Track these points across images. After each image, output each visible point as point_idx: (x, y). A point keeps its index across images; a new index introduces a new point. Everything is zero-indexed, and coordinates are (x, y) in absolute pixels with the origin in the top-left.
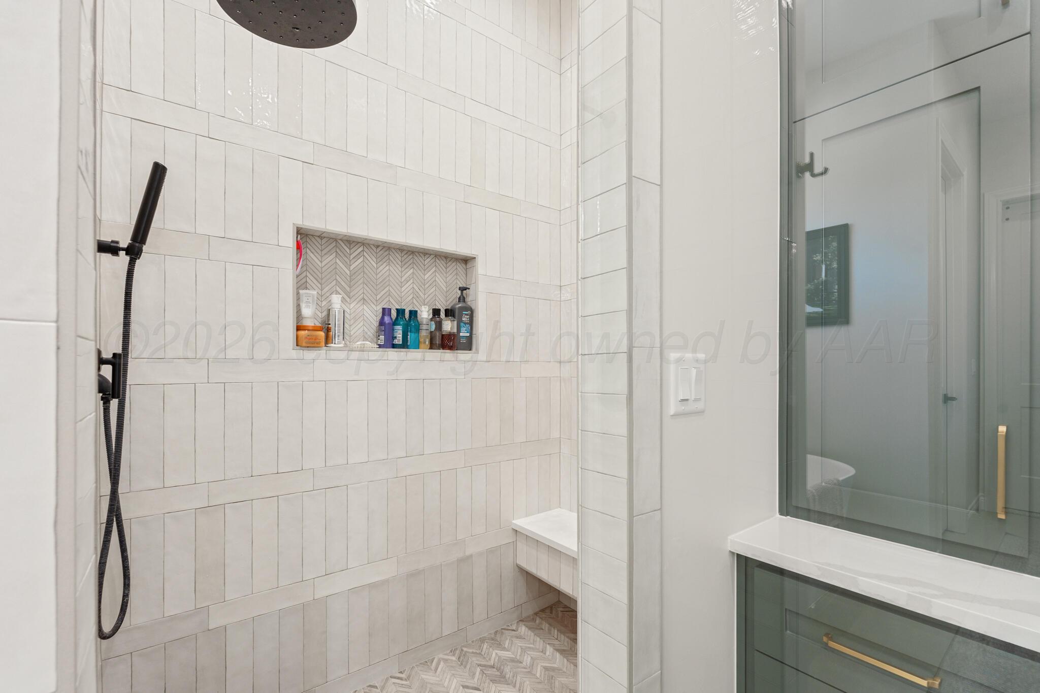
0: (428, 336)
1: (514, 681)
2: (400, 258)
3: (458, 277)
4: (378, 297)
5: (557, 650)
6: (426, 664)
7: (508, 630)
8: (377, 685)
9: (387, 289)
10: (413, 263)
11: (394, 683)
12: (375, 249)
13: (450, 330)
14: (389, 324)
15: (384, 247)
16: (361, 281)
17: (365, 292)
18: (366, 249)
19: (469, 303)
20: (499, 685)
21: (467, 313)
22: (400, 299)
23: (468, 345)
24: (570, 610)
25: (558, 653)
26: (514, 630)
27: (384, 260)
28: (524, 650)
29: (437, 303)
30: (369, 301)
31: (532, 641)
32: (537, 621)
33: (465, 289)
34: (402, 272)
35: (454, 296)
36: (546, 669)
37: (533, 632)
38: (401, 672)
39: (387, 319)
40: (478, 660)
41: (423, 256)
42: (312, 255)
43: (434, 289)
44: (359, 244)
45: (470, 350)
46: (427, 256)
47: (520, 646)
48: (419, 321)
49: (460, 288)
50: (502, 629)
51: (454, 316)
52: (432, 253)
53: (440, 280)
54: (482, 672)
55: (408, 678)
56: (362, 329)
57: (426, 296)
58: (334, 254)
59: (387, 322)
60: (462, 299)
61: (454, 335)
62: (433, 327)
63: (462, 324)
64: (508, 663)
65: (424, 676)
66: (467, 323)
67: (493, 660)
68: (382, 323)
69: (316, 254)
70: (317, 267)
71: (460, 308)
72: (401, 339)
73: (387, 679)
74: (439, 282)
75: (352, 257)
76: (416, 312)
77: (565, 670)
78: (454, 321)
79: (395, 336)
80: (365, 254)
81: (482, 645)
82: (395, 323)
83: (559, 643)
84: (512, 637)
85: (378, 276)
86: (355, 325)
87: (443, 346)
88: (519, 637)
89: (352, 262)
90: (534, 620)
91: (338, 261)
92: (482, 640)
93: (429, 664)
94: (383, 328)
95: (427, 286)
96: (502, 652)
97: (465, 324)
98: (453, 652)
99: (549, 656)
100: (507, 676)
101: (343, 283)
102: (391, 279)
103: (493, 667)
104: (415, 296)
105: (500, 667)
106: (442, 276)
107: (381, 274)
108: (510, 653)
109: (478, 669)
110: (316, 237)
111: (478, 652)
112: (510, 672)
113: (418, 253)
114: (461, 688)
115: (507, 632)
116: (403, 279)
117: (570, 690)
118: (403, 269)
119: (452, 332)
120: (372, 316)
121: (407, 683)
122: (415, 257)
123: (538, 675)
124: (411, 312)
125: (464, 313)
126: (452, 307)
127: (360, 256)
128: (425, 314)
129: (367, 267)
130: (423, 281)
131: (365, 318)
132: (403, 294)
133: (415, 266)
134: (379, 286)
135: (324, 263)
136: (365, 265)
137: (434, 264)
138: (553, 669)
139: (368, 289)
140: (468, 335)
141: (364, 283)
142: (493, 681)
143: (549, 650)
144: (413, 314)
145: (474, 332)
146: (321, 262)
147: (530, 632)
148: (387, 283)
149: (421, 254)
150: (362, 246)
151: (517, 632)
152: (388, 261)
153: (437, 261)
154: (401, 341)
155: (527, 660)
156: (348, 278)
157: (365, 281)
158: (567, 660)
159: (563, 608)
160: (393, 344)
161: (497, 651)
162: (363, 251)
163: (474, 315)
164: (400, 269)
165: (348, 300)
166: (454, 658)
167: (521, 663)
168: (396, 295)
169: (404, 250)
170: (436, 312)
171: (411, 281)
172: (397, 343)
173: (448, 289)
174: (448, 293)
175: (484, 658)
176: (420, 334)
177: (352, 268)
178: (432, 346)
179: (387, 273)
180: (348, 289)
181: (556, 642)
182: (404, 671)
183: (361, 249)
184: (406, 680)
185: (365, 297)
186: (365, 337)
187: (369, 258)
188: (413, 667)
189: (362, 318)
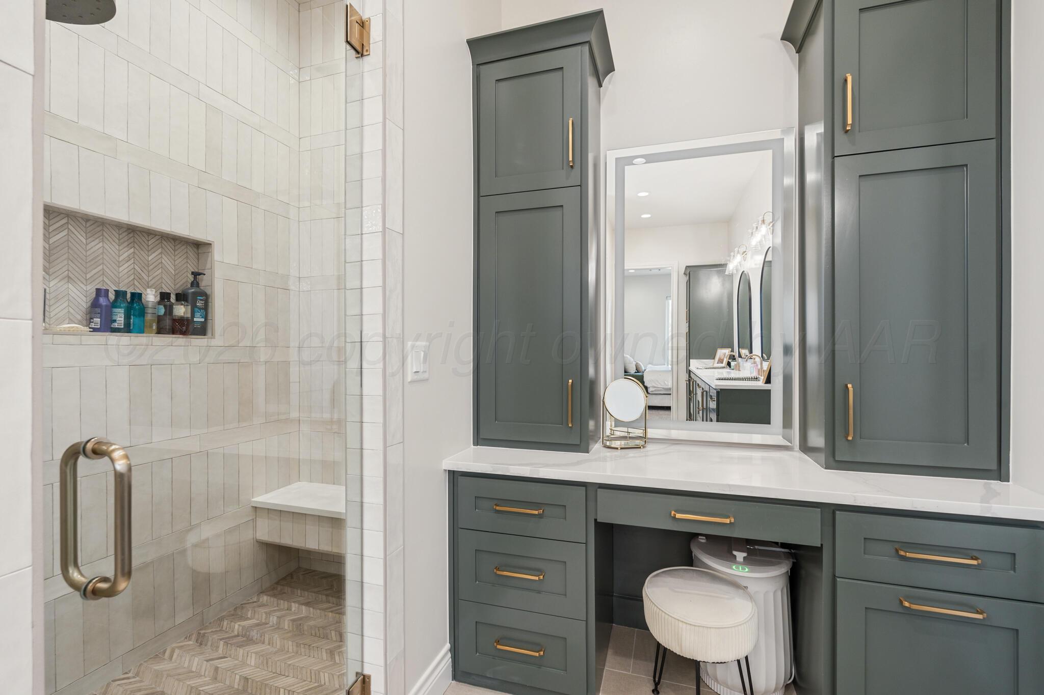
0: (155, 320)
1: (263, 639)
2: (117, 236)
3: (189, 261)
4: (88, 276)
5: (302, 604)
6: (158, 657)
7: (248, 603)
9: (100, 268)
10: (134, 242)
11: (118, 685)
12: (84, 223)
13: (182, 314)
14: (106, 306)
15: (96, 222)
16: (65, 257)
17: (70, 269)
18: (71, 221)
19: (202, 288)
20: (248, 647)
21: (202, 298)
22: (117, 280)
23: (202, 330)
24: (310, 571)
25: (303, 606)
26: (255, 602)
27: (96, 236)
28: (268, 614)
29: (163, 286)
30: (76, 280)
31: (275, 605)
32: (279, 589)
33: (200, 274)
34: (119, 251)
35: (184, 281)
36: (293, 621)
37: (276, 597)
38: (126, 673)
39: (102, 301)
40: (219, 636)
41: (146, 236)
43: (160, 271)
44: (62, 216)
45: (205, 335)
46: (151, 237)
47: (264, 612)
48: (144, 303)
49: (193, 273)
50: (242, 604)
51: (186, 301)
52: (158, 234)
53: (166, 260)
54: (226, 644)
55: (137, 674)
56: (66, 310)
57: (150, 278)
59: (104, 304)
60: (195, 284)
61: (187, 320)
62: (162, 311)
63: (196, 309)
64: (254, 628)
65: (156, 668)
66: (203, 309)
67: (237, 630)
68: (95, 304)
71: (193, 293)
72: (123, 322)
73: (108, 685)
74: (166, 264)
75: (51, 229)
76: (140, 295)
77: (312, 616)
78: (187, 305)
79: (114, 319)
80: (70, 227)
81: (222, 623)
82: (114, 305)
83: (302, 598)
84: (254, 607)
85: (88, 253)
86: (58, 307)
87: (173, 331)
88: (263, 605)
89: (51, 235)
90: (274, 589)
92: (221, 619)
93: (160, 655)
94: (98, 310)
95: (151, 267)
96: (245, 622)
97: (200, 309)
98: (188, 638)
99: (295, 610)
100: (254, 638)
102: (105, 257)
103: (238, 636)
104: (136, 277)
105: (246, 634)
106: (169, 258)
107: (92, 250)
108: (254, 620)
109: (222, 643)
111: (218, 629)
112: (257, 634)
113: (140, 232)
114: (205, 662)
115: (247, 605)
116: (121, 258)
117: (319, 628)
118: (121, 248)
119: (185, 316)
120: (80, 296)
121: (137, 679)
122: (136, 235)
123: (286, 627)
124: (133, 294)
125: (198, 298)
126: (183, 291)
127: (63, 229)
128: (151, 297)
129: (73, 241)
130: (146, 262)
131: (71, 298)
132: (121, 275)
133: (136, 246)
134: (88, 265)
136: (70, 239)
137: (160, 245)
138: (301, 619)
139: (74, 266)
140: (203, 320)
141: (68, 259)
142: (240, 646)
143: (294, 607)
144: (136, 297)
145: (209, 317)
147: (272, 599)
148: (101, 261)
149: (144, 234)
150: (66, 218)
151: (259, 603)
152: (101, 237)
153: (164, 242)
154: (123, 325)
155: (273, 620)
157: (71, 257)
158: (313, 608)
159: (304, 571)
160: (112, 328)
161: (239, 623)
162: (67, 223)
163: (210, 300)
164: (117, 247)
166: (191, 643)
167: (268, 624)
168: (112, 275)
169: (122, 227)
170: (164, 296)
171: (132, 261)
172: (116, 327)
173: (177, 272)
174: (176, 277)
175: (227, 632)
176: (145, 318)
177: (51, 241)
178: (160, 331)
179: (101, 250)
181: (301, 599)
182: (130, 671)
183: (64, 221)
184: (134, 677)
185: (71, 275)
186: (70, 319)
187: (76, 232)
188: (141, 665)
189: (66, 298)
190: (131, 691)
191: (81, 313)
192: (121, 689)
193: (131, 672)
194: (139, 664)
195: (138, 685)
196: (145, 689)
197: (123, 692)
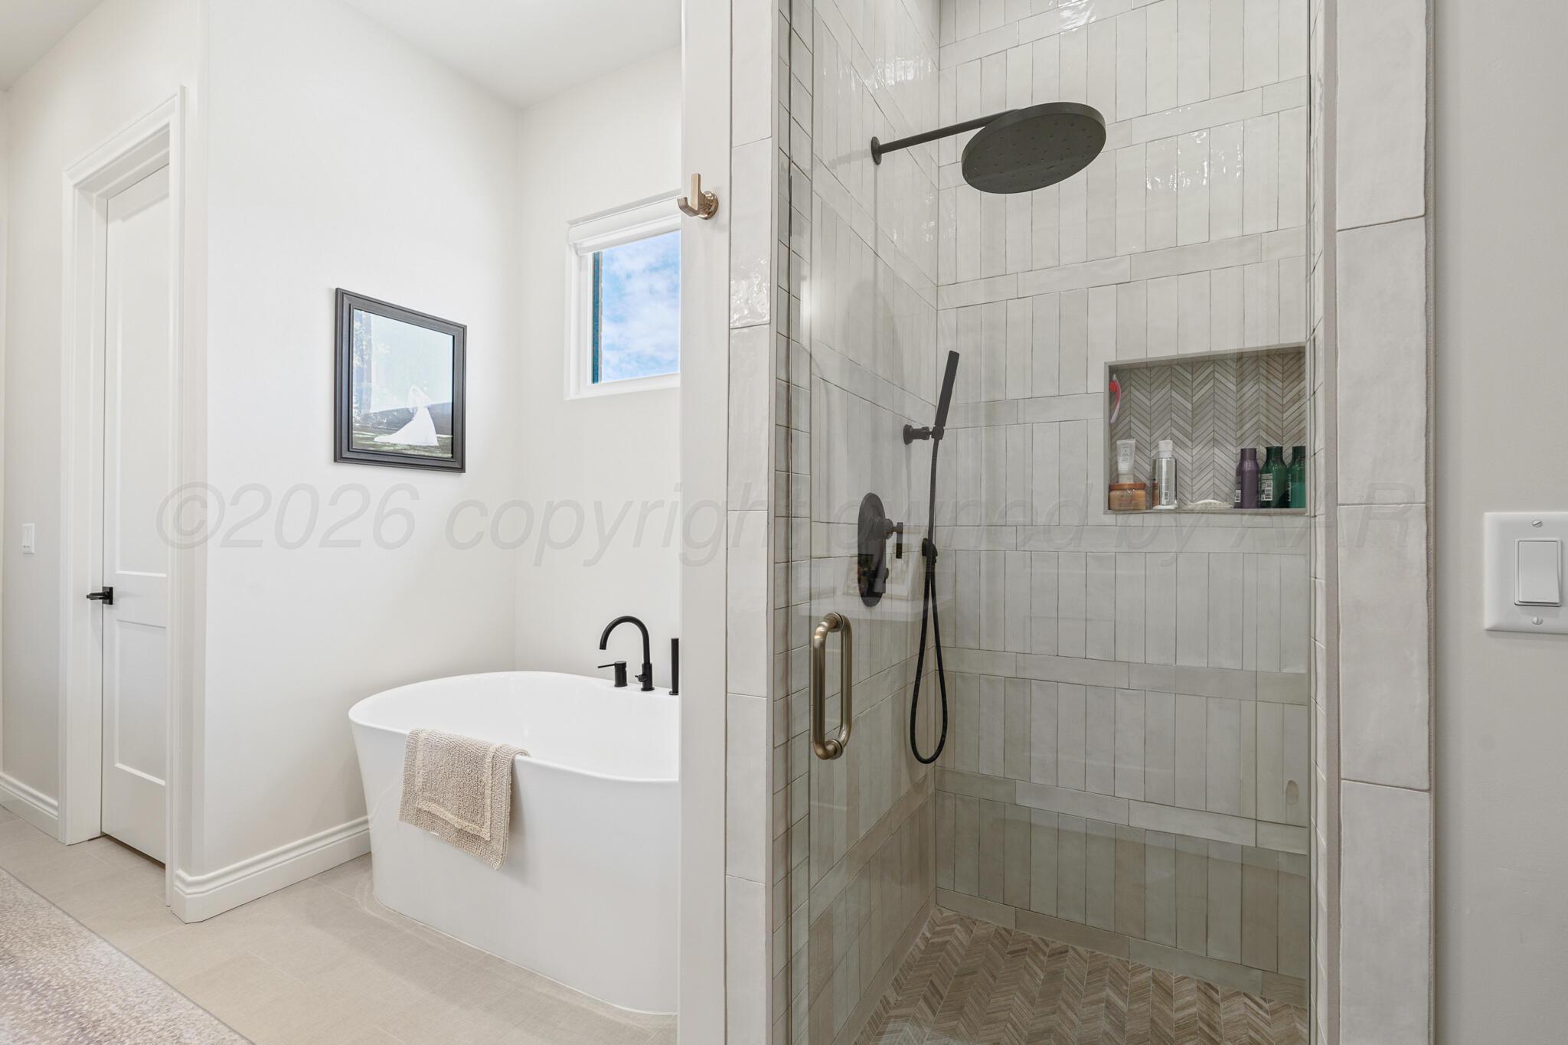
2: (1280, 368)
4: (1240, 433)
8: (1219, 989)
11: (1246, 1004)
12: (1233, 365)
14: (1249, 471)
15: (1249, 358)
16: (1211, 414)
17: (1216, 428)
18: (1218, 368)
27: (1250, 377)
30: (1221, 440)
34: (1283, 389)
38: (1264, 1000)
39: (1249, 465)
42: (1137, 394)
44: (1208, 363)
55: (1273, 1012)
56: (1211, 482)
58: (1169, 386)
68: (1240, 472)
69: (1143, 391)
70: (1144, 406)
72: (1271, 493)
75: (1195, 384)
79: (1261, 489)
80: (1217, 375)
82: (1263, 470)
85: (1240, 403)
86: (1198, 478)
89: (1196, 390)
91: (1174, 394)
94: (1243, 478)
101: (1181, 422)
102: (1263, 403)
107: (1245, 398)
110: (1142, 370)
118: (1285, 384)
120: (1226, 460)
121: (1268, 1017)
124: (1294, 450)
127: (1208, 380)
129: (1220, 393)
131: (1218, 466)
132: (1285, 423)
134: (1242, 417)
135: (1153, 401)
136: (1217, 390)
139: (1221, 424)
141: (1214, 416)
144: (1298, 453)
146: (1150, 400)
148: (1256, 411)
150: (1212, 365)
152: (1258, 377)
154: (1271, 497)
156: (1190, 414)
157: (1217, 414)
160: (1258, 502)
162: (1213, 371)
164: (1280, 384)
165: (1189, 443)
168: (1272, 426)
172: (1265, 500)
177: (1195, 399)
179: (1256, 396)
180: (1189, 429)
182: (1270, 1001)
183: (1211, 369)
184: (1266, 1012)
185: (1217, 437)
186: (1215, 493)
187: (1223, 380)
188: (1288, 1006)
189: (1211, 467)
190: (1249, 1023)
191: (1229, 485)
192: (1243, 1011)
193: (1271, 1003)
194: (1286, 1003)
195: (1262, 1024)
196: (1263, 1037)
197: (1240, 1015)
